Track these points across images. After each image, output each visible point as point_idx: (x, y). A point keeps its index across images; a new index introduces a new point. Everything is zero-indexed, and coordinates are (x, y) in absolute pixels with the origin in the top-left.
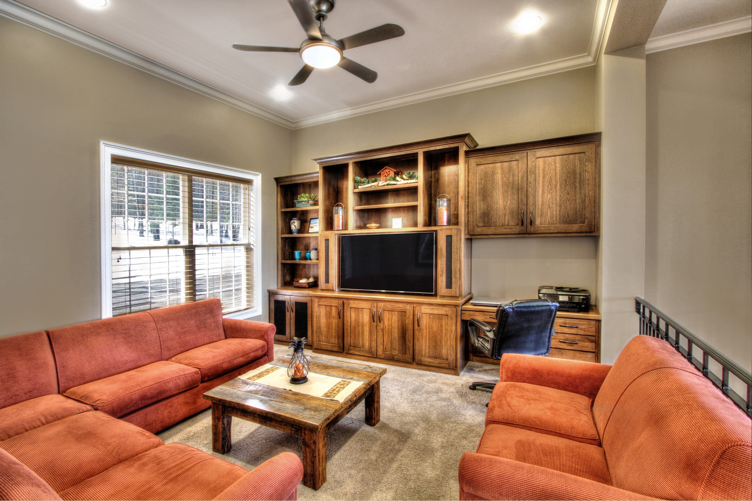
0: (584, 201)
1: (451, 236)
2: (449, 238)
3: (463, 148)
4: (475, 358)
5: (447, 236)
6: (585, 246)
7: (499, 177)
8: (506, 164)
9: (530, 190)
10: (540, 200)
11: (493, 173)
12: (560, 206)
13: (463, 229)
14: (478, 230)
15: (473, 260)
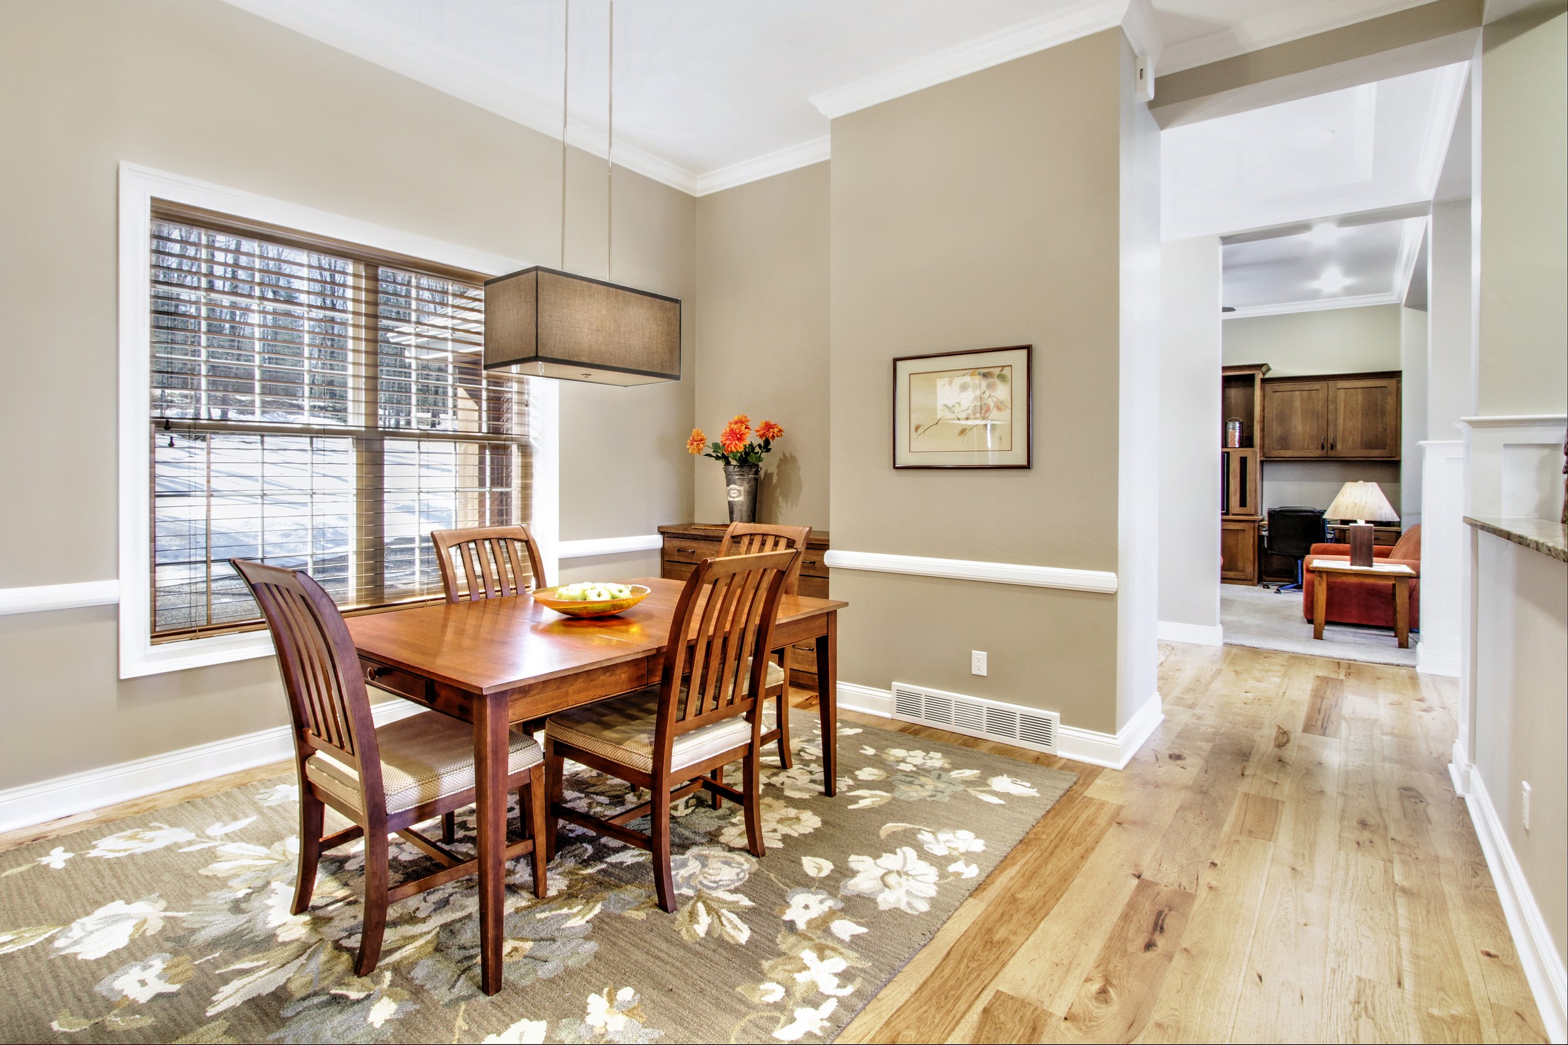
0: (1385, 430)
1: (1246, 458)
2: (1243, 461)
3: (1259, 376)
4: (1267, 579)
5: (1241, 458)
6: (1387, 473)
7: (1297, 404)
8: (1305, 393)
9: (1330, 417)
10: (1341, 426)
11: (1291, 401)
12: (1362, 434)
13: (1258, 451)
14: (1274, 453)
15: (1265, 483)
